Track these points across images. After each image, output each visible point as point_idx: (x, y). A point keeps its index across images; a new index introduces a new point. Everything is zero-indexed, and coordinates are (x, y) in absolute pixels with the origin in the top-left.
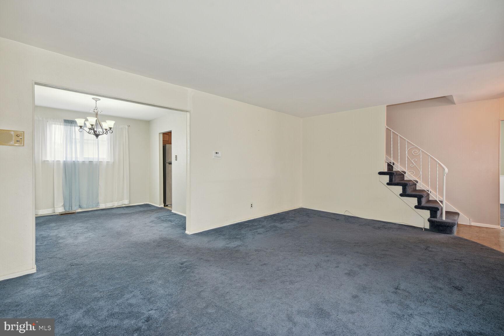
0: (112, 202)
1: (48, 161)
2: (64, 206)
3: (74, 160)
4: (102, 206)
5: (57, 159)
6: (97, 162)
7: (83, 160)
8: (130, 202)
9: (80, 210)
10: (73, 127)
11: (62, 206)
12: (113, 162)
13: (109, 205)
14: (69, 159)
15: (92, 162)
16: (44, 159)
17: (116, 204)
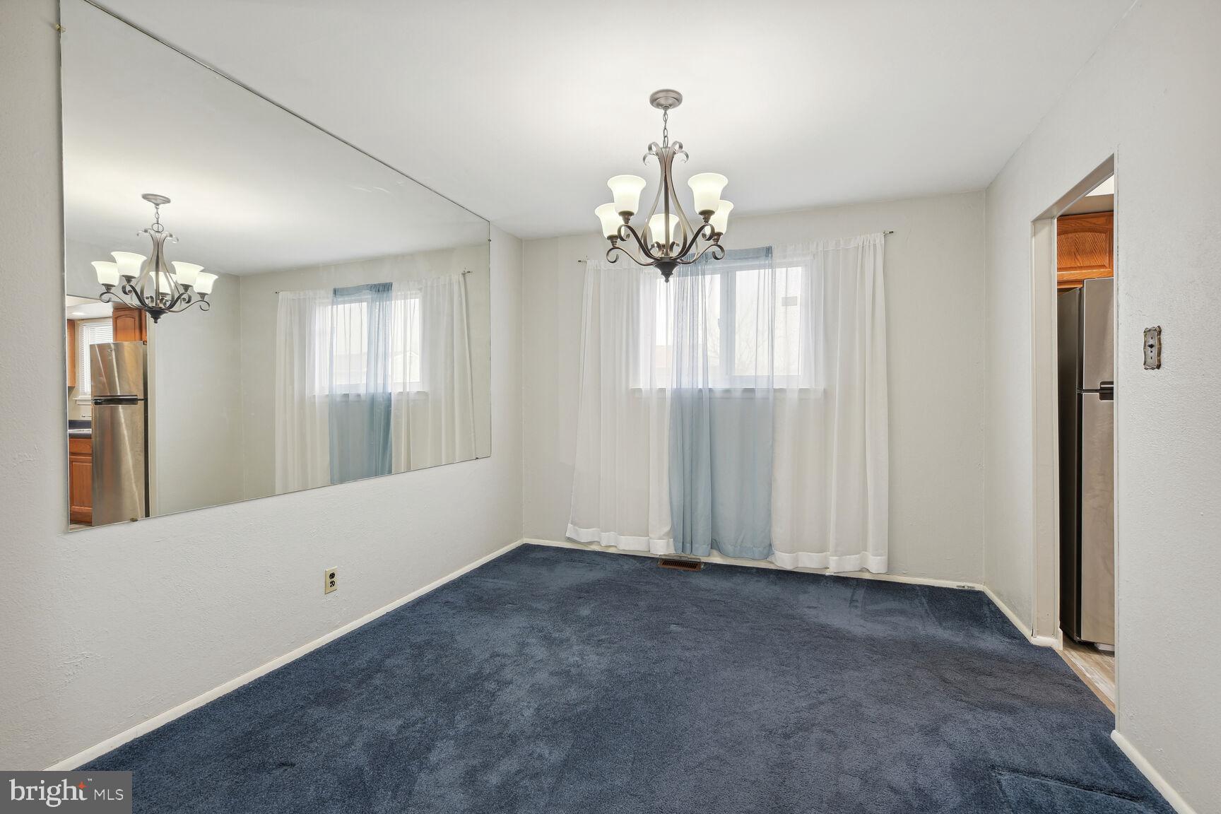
0: (822, 550)
1: (640, 390)
2: (672, 533)
3: (700, 386)
4: (783, 560)
5: (660, 385)
6: (768, 390)
7: (727, 387)
8: (890, 568)
9: (717, 559)
10: (700, 277)
11: (668, 534)
12: (825, 391)
13: (808, 562)
14: (686, 384)
15: (752, 391)
16: (632, 386)
17: (835, 565)
